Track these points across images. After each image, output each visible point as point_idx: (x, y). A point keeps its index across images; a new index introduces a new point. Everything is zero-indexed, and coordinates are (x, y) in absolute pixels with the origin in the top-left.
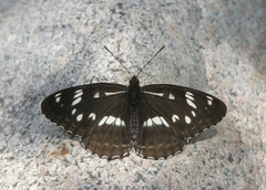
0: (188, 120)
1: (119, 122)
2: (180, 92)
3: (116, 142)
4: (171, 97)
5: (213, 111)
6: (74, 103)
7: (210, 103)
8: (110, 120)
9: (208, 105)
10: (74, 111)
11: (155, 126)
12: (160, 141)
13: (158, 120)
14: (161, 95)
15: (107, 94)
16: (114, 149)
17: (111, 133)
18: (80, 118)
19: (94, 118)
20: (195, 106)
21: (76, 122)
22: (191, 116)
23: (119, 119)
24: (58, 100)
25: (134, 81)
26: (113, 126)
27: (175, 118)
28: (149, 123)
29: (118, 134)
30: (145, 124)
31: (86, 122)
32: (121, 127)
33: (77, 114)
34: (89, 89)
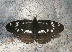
0: (52, 31)
1: (30, 32)
2: (49, 22)
3: (29, 38)
4: (47, 24)
5: (60, 28)
6: (16, 26)
7: (59, 25)
8: (27, 31)
9: (58, 26)
10: (16, 29)
11: (41, 33)
12: (43, 38)
13: (42, 31)
14: (43, 23)
15: (27, 23)
16: (29, 40)
17: (28, 35)
18: (18, 31)
19: (22, 31)
20: (54, 27)
21: (17, 32)
22: (53, 30)
23: (30, 31)
24: (11, 25)
25: (35, 19)
26: (29, 33)
27: (48, 30)
28: (40, 32)
29: (30, 36)
30: (38, 32)
31: (20, 32)
32: (31, 33)
33: (17, 29)
34: (21, 22)
